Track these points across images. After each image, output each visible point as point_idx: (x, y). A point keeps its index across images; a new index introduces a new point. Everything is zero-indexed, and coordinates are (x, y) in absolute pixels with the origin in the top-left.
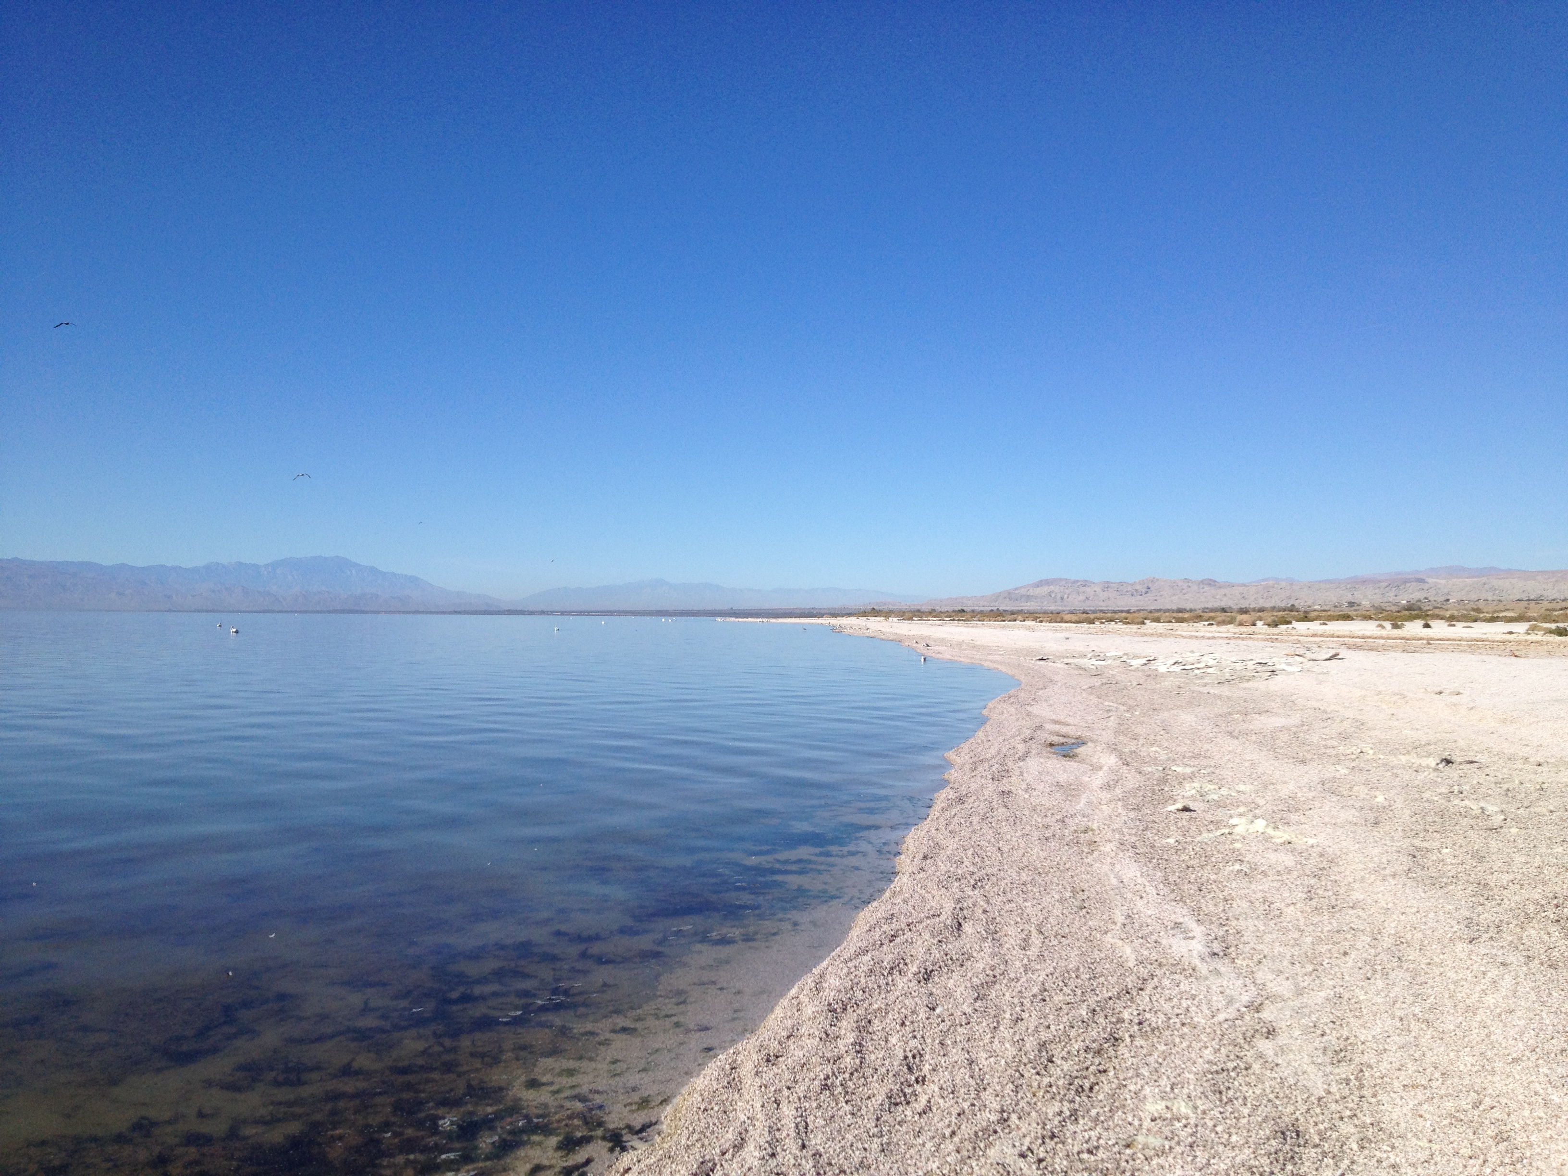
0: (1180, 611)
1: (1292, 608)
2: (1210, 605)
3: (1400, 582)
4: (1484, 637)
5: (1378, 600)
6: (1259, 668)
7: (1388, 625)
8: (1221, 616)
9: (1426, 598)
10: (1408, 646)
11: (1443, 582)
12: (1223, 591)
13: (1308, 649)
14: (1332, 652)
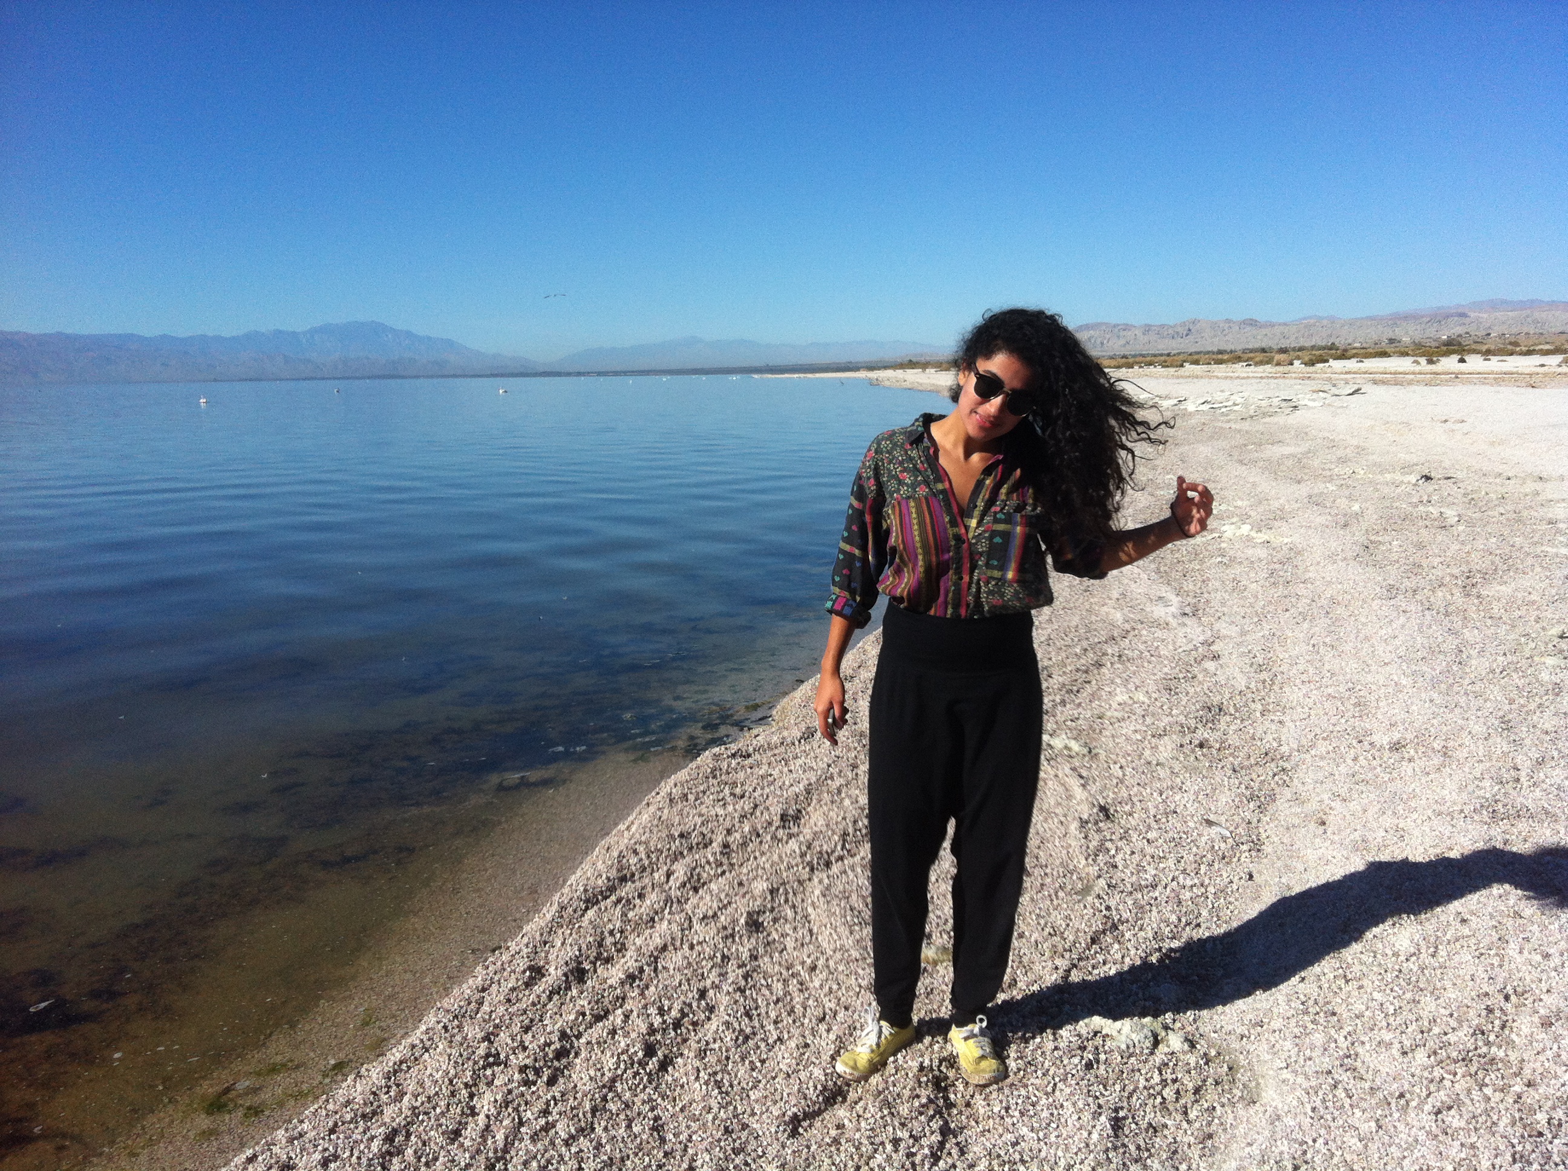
0: (1220, 352)
1: (1333, 347)
2: (1251, 347)
3: (1440, 317)
4: (1515, 370)
5: (1418, 336)
6: (1284, 404)
7: (1423, 361)
8: (1260, 357)
9: (1467, 333)
10: (1434, 380)
11: (1485, 316)
12: (1264, 331)
13: (1334, 385)
14: (1356, 387)
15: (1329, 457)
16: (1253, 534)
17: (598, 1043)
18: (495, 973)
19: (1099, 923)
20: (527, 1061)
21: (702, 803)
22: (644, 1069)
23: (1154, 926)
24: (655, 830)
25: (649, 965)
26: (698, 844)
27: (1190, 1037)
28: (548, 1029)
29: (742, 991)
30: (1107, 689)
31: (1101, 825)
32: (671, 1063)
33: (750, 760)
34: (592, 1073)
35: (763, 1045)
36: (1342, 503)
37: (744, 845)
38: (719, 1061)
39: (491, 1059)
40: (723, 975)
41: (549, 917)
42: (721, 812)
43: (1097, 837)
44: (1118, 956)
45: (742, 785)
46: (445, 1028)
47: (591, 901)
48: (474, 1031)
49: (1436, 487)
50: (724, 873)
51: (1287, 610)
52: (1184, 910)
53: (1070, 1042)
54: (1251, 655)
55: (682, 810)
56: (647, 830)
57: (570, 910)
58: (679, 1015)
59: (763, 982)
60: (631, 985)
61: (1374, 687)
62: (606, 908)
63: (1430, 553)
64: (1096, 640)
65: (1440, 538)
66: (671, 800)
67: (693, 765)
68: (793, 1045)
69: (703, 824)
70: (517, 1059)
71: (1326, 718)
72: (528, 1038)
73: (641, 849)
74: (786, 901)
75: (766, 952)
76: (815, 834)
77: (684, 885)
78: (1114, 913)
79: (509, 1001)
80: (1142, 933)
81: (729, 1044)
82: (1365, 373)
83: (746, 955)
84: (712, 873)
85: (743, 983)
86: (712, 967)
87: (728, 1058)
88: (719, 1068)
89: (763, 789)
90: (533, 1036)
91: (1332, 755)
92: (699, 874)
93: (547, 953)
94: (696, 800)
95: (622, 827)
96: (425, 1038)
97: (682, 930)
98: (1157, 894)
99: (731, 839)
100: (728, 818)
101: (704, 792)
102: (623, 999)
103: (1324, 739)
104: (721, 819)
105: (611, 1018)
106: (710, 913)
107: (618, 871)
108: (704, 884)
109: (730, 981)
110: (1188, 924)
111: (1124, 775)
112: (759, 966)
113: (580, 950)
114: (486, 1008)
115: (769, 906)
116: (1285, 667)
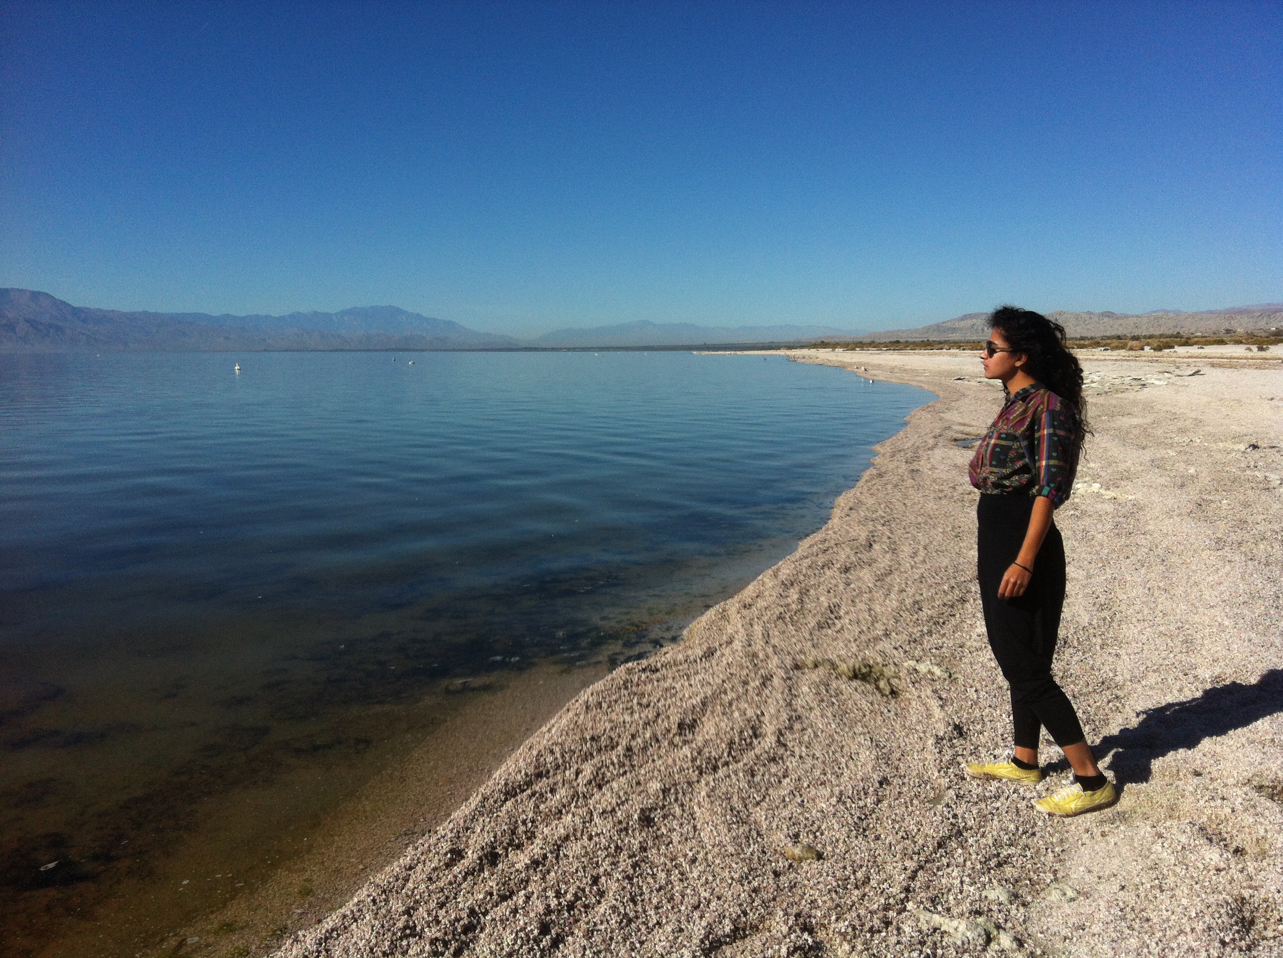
0: (1082, 338)
1: (1178, 335)
2: (1108, 334)
3: (1269, 312)
5: (1251, 327)
6: (1134, 382)
7: (1254, 348)
8: (1115, 343)
10: (1263, 365)
12: (1120, 322)
13: (1178, 368)
14: (1196, 369)
15: (1171, 427)
16: (1103, 491)
17: (501, 920)
18: (422, 854)
19: (946, 829)
20: (438, 935)
21: (613, 711)
22: (538, 946)
23: (995, 833)
24: (571, 733)
25: (551, 853)
26: (606, 747)
27: (1019, 937)
28: (461, 906)
29: (629, 878)
30: (969, 622)
31: (954, 741)
32: (563, 941)
33: (658, 675)
34: (493, 947)
35: (643, 928)
36: (1181, 466)
37: (645, 749)
38: (604, 941)
39: (408, 931)
40: (615, 864)
41: (473, 806)
42: (628, 718)
43: (950, 752)
44: (961, 860)
45: (649, 695)
46: (374, 901)
47: (510, 792)
48: (397, 905)
49: (1262, 455)
50: (625, 773)
51: (1128, 557)
52: (1022, 819)
53: (912, 937)
54: (1095, 596)
55: (595, 716)
56: (564, 733)
57: (491, 801)
58: (573, 899)
59: (649, 871)
60: (535, 870)
61: (1200, 627)
62: (522, 800)
63: (1255, 511)
64: (963, 579)
65: (1263, 498)
66: (587, 708)
67: (609, 677)
68: (670, 929)
69: (612, 729)
70: (430, 931)
71: (1157, 653)
72: (442, 913)
73: (557, 749)
74: (676, 800)
75: (654, 844)
76: (706, 741)
77: (590, 782)
78: (960, 821)
79: (430, 879)
80: (983, 840)
81: (613, 927)
82: (1206, 357)
83: (636, 847)
84: (615, 773)
85: (632, 872)
86: (606, 856)
87: (611, 939)
88: (602, 947)
89: (665, 700)
90: (447, 912)
91: (1161, 686)
92: (604, 774)
93: (469, 837)
94: (609, 707)
95: (544, 729)
96: (355, 909)
97: (584, 823)
98: (998, 804)
99: (633, 743)
100: (634, 725)
101: (616, 701)
102: (527, 882)
103: (1154, 671)
104: (628, 726)
105: (515, 898)
106: (609, 808)
107: (536, 768)
108: (608, 782)
109: (620, 869)
110: (1025, 833)
111: (978, 698)
112: (647, 857)
113: (495, 837)
114: (410, 885)
115: (661, 804)
116: (1123, 607)
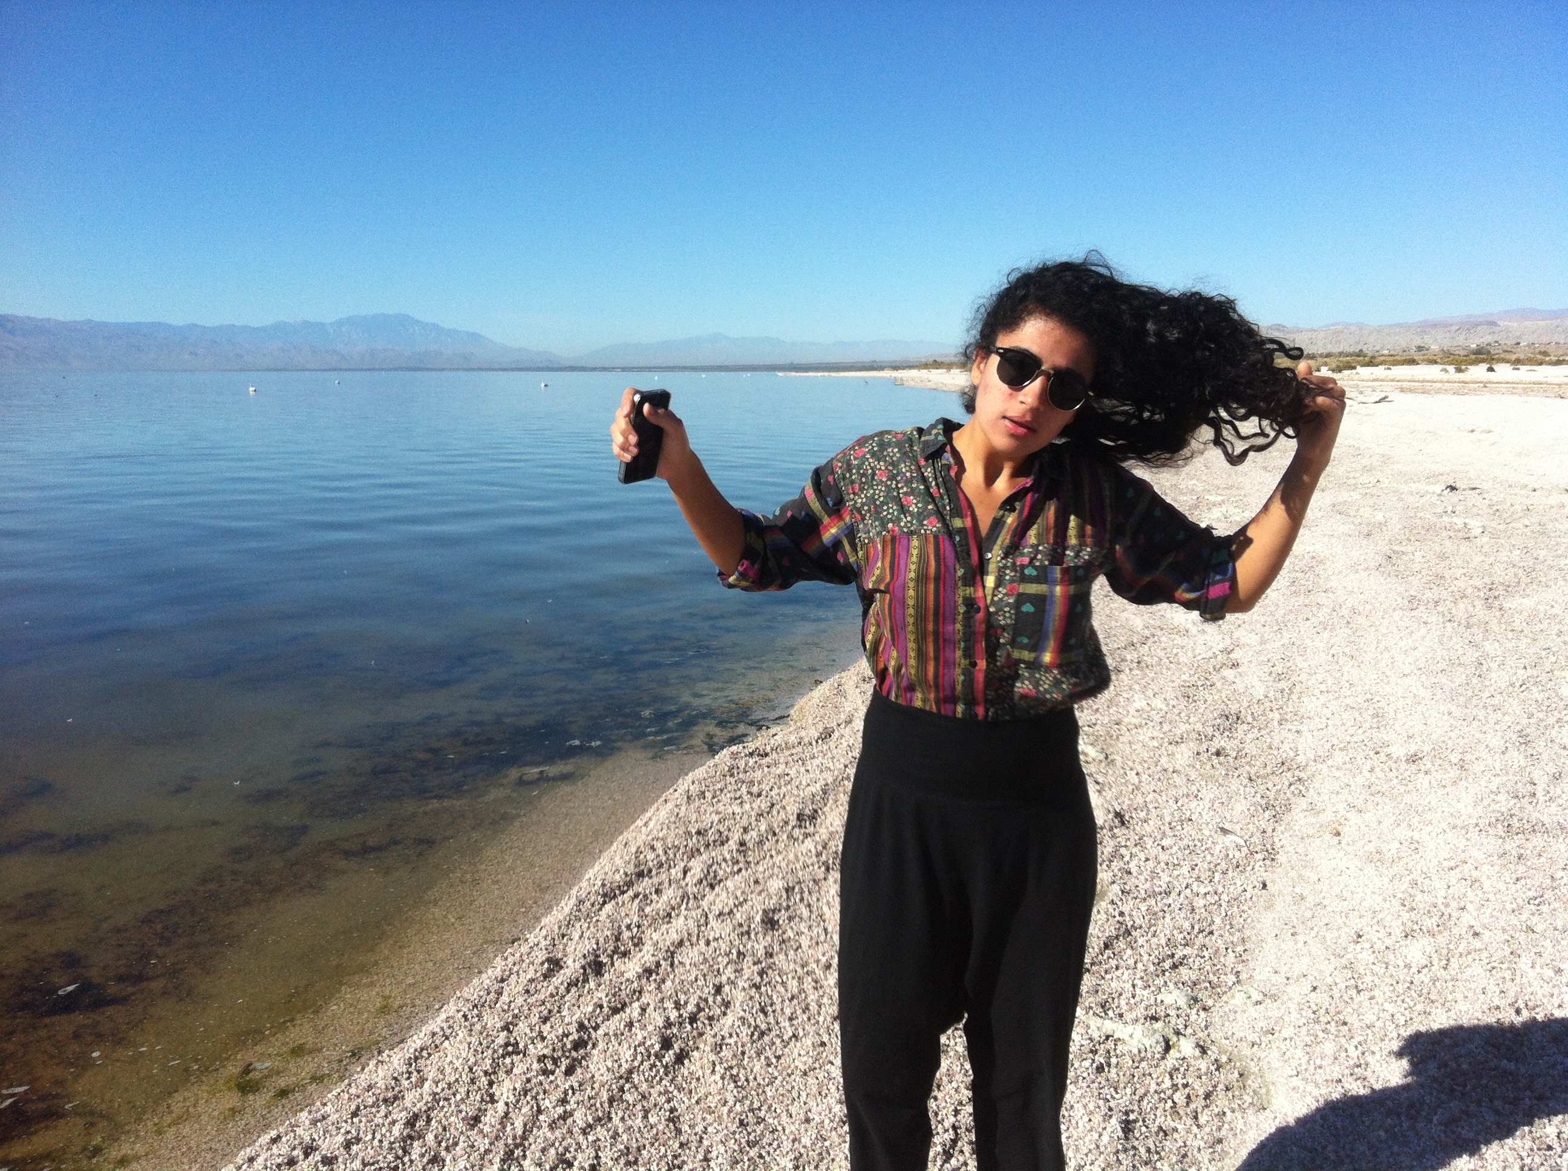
1: (1360, 354)
3: (1470, 325)
4: (1544, 380)
5: (1447, 344)
7: (1451, 369)
9: (1496, 342)
10: (1463, 389)
11: (1515, 324)
12: (1291, 337)
13: (1361, 393)
14: (1383, 395)
15: (1354, 465)
17: (616, 1035)
18: (514, 964)
19: (1112, 928)
20: (546, 1051)
21: (719, 801)
22: (661, 1061)
23: (1168, 932)
24: (673, 826)
25: (665, 959)
26: (714, 841)
27: (1202, 1043)
28: (567, 1020)
29: (757, 987)
30: (1126, 695)
31: (1116, 831)
32: (687, 1056)
33: (767, 760)
34: (610, 1064)
35: (778, 1041)
36: (1366, 512)
37: (761, 843)
38: (735, 1056)
39: (510, 1049)
40: (738, 971)
41: (567, 910)
42: (737, 810)
43: (1112, 843)
44: (1131, 962)
45: (759, 783)
46: (465, 1016)
47: (609, 895)
48: (493, 1021)
49: (1462, 498)
50: (740, 870)
51: (1308, 619)
52: (1197, 917)
53: (1082, 1046)
54: (1270, 664)
55: (699, 807)
56: (665, 826)
57: (588, 904)
58: (695, 1010)
59: (778, 979)
60: (648, 979)
61: (1392, 699)
62: (624, 903)
63: (1453, 564)
64: (1116, 646)
65: (1463, 549)
66: (688, 798)
67: (711, 763)
68: (809, 1043)
69: (720, 821)
70: (536, 1048)
71: (1343, 728)
72: (546, 1028)
73: (658, 845)
74: (802, 900)
75: (781, 949)
76: (831, 834)
77: (700, 882)
78: (1128, 918)
79: (527, 991)
80: (1155, 940)
81: (744, 1040)
82: (1393, 380)
83: (761, 952)
84: (728, 870)
85: (758, 979)
86: (728, 963)
87: (743, 1053)
88: (734, 1063)
89: (779, 788)
90: (552, 1027)
91: (1348, 766)
92: (715, 872)
93: (566, 945)
94: (714, 797)
95: (640, 823)
96: (445, 1025)
97: (699, 926)
98: (1170, 901)
99: (747, 837)
100: (745, 817)
101: (721, 790)
102: (640, 992)
103: (1341, 749)
104: (738, 818)
105: (628, 1010)
106: (726, 910)
107: (636, 866)
108: (720, 881)
109: (745, 977)
110: (1201, 931)
111: (1140, 782)
112: (774, 963)
113: (597, 944)
114: (505, 998)
115: (784, 904)
116: (1304, 677)
